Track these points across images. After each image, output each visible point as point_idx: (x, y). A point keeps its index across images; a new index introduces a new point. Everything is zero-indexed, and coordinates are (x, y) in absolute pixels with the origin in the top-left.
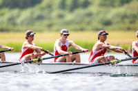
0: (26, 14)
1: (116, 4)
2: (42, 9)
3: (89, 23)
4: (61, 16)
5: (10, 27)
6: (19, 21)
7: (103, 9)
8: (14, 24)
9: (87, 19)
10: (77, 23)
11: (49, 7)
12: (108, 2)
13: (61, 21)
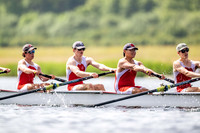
0: (62, 20)
1: (193, 6)
2: (86, 13)
3: (153, 34)
4: (113, 24)
5: (39, 39)
6: (52, 30)
7: (174, 14)
8: (46, 35)
9: (151, 28)
10: (136, 34)
11: (97, 10)
12: (182, 3)
13: (113, 31)
